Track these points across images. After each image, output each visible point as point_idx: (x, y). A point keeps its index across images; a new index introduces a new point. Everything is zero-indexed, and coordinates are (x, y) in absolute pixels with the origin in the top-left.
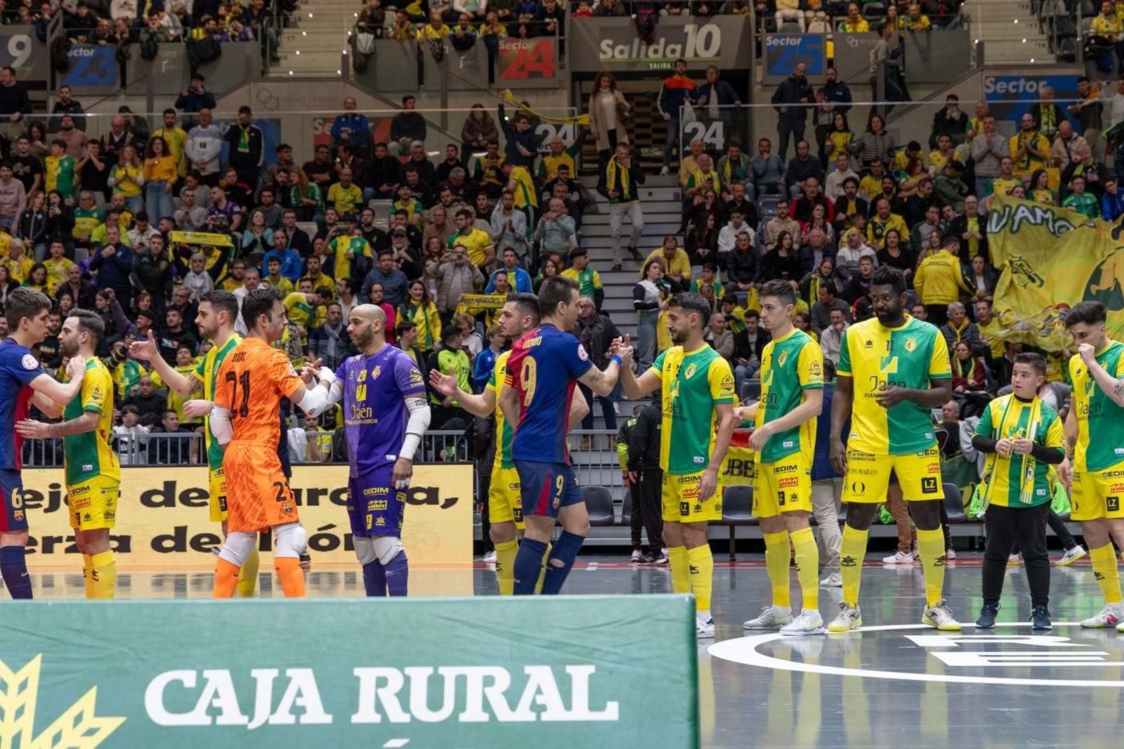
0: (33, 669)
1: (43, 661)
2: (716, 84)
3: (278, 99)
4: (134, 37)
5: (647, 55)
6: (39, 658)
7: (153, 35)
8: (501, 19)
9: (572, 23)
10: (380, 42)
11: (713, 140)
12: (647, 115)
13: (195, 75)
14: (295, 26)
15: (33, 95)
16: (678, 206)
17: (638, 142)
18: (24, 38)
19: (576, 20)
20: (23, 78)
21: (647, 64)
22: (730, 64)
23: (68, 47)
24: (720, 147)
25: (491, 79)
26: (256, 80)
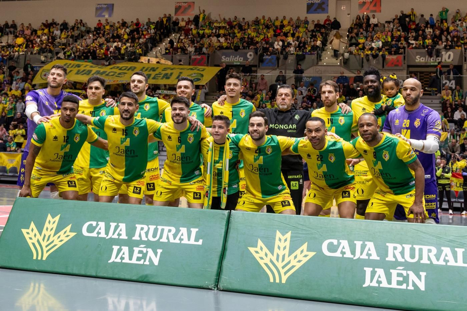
0: (288, 235)
1: (291, 233)
2: (452, 69)
3: (321, 71)
4: (282, 53)
5: (430, 60)
6: (290, 232)
7: (287, 53)
8: (386, 50)
9: (408, 51)
10: (351, 56)
11: (452, 86)
12: (428, 78)
13: (298, 64)
14: (326, 51)
15: (253, 69)
16: (441, 105)
17: (425, 86)
18: (251, 53)
19: (409, 50)
20: (251, 64)
21: (430, 63)
22: (456, 63)
23: (263, 56)
24: (454, 88)
25: (383, 67)
26: (315, 66)
